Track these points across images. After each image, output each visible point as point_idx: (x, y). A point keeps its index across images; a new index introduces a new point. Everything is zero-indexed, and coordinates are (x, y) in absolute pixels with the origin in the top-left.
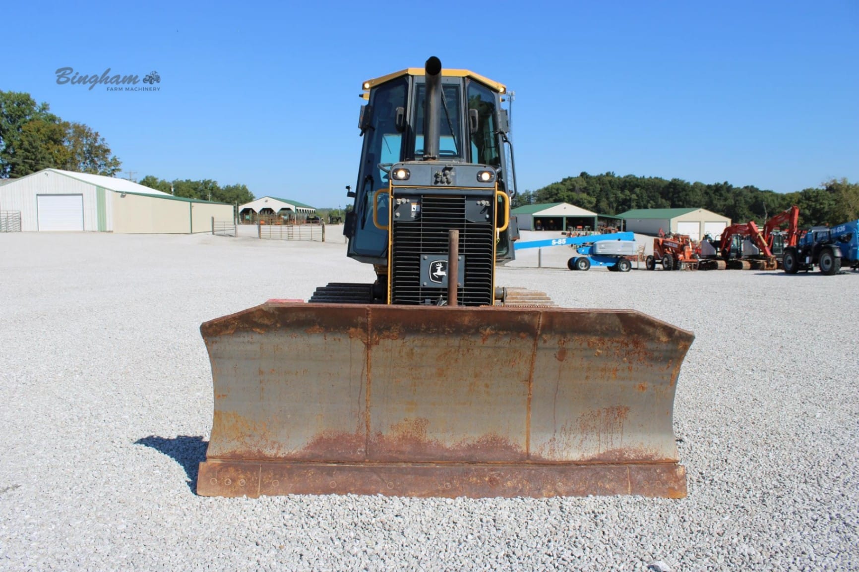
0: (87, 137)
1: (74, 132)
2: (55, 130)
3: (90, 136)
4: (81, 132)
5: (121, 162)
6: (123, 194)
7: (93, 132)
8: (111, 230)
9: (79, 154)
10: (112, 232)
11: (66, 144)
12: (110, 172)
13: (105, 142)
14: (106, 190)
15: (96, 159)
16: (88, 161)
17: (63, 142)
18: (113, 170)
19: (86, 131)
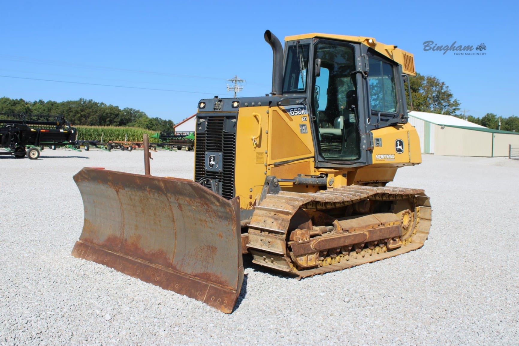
0: (436, 86)
1: (428, 82)
2: (414, 82)
3: (438, 85)
4: (432, 82)
5: (460, 104)
6: (443, 127)
7: (441, 82)
8: (433, 152)
9: (430, 98)
10: (433, 154)
11: (421, 91)
12: (452, 111)
13: (449, 89)
14: (431, 124)
15: (442, 101)
16: (436, 103)
17: (420, 90)
18: (454, 109)
19: (435, 82)
